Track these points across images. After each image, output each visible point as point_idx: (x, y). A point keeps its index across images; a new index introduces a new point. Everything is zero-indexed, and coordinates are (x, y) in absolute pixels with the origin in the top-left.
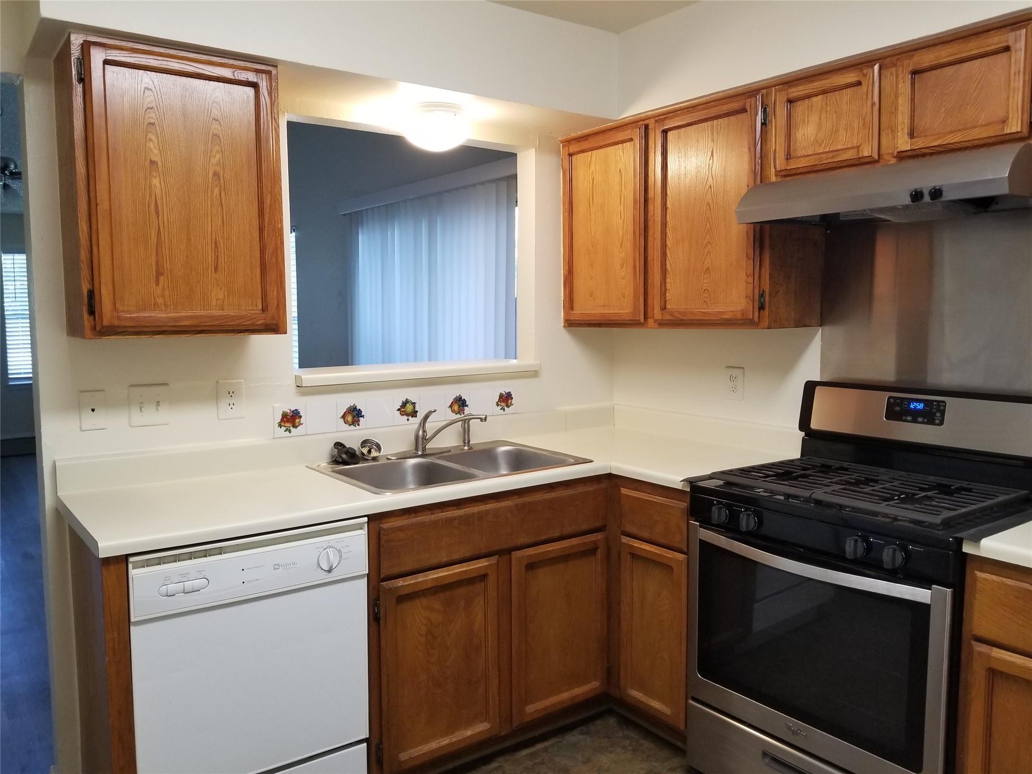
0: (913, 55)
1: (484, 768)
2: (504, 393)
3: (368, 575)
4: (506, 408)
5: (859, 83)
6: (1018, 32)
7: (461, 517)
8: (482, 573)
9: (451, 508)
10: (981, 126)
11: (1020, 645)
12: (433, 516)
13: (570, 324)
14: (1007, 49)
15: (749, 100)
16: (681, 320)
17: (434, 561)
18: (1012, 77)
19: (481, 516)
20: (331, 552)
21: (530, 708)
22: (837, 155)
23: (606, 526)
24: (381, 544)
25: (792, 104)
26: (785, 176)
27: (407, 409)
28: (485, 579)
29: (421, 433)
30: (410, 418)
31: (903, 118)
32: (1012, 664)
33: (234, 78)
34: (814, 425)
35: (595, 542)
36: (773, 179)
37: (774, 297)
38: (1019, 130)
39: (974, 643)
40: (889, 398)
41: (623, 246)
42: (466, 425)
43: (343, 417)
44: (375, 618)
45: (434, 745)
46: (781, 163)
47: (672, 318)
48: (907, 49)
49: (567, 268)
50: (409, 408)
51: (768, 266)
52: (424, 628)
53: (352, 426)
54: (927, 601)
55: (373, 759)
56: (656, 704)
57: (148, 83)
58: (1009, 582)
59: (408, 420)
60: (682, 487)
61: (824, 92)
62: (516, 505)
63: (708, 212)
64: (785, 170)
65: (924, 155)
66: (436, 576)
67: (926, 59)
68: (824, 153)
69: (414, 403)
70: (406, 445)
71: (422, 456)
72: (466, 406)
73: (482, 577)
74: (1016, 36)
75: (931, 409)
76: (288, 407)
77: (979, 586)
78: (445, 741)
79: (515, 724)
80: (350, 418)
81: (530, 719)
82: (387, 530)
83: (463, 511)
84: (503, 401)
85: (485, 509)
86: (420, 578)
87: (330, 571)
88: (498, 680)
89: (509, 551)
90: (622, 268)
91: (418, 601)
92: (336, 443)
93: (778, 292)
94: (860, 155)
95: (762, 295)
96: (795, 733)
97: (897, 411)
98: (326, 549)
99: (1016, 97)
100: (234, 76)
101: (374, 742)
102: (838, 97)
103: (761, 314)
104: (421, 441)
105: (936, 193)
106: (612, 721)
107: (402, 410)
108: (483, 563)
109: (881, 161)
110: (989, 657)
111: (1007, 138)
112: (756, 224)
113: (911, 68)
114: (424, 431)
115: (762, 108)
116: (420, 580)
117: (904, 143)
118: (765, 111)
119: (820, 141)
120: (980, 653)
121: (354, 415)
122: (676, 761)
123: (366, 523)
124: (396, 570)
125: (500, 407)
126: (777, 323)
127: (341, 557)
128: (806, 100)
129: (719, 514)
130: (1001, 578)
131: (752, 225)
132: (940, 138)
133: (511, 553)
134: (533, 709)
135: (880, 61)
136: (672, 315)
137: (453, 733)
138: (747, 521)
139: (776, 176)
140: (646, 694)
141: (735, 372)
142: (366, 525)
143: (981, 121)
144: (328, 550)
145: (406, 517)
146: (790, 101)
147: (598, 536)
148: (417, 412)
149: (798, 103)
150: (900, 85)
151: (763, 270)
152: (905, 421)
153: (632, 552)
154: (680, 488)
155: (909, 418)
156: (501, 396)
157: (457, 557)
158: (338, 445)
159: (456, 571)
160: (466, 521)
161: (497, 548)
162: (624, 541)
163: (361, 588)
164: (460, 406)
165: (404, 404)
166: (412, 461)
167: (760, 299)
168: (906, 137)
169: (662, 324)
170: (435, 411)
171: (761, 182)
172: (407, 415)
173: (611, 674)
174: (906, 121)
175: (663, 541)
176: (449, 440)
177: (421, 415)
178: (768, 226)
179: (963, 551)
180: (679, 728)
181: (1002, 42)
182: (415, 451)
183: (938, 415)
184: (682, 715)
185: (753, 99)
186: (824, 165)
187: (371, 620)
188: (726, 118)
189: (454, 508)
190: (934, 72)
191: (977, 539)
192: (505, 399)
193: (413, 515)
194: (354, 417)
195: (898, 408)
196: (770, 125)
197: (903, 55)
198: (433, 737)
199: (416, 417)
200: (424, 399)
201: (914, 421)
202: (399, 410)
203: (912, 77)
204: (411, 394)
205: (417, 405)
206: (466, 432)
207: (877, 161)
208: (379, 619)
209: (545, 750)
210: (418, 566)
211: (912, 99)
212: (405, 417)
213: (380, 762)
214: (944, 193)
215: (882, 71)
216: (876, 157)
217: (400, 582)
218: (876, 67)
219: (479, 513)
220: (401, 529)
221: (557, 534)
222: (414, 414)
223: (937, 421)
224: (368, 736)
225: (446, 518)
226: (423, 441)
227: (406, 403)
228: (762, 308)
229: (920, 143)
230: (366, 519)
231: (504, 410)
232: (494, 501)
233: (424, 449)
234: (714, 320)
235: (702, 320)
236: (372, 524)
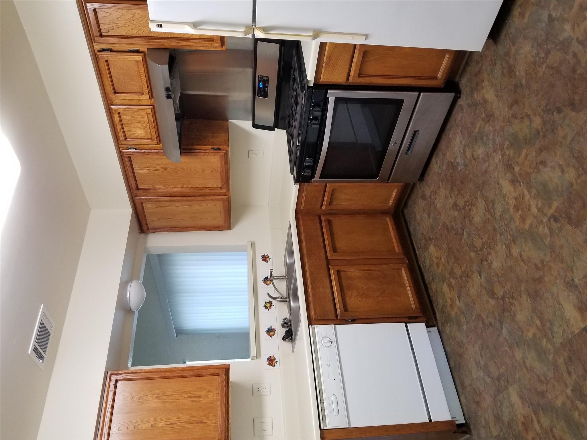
0: (107, 93)
1: (423, 270)
2: (262, 259)
3: (334, 325)
4: (269, 258)
5: (119, 113)
6: (100, 57)
7: (311, 283)
8: (336, 273)
9: (308, 288)
10: (139, 69)
11: (347, 67)
12: (311, 296)
13: (229, 228)
14: (107, 61)
15: (124, 155)
16: (226, 181)
17: (330, 295)
18: (118, 59)
19: (311, 274)
20: (323, 341)
21: (397, 250)
22: (151, 121)
23: (319, 215)
24: (322, 319)
25: (127, 138)
26: (160, 141)
27: (268, 306)
28: (339, 272)
29: (279, 299)
30: (272, 304)
31: (135, 97)
32: (355, 70)
33: (113, 391)
34: (272, 125)
35: (325, 221)
36: (161, 145)
37: (215, 144)
38: (141, 57)
39: (349, 81)
40: (258, 96)
41: (192, 205)
42: (276, 278)
43: (271, 336)
44: (353, 321)
45: (410, 293)
46: (154, 142)
47: (225, 185)
48: (104, 95)
49: (203, 230)
50: (268, 305)
51: (200, 147)
52: (359, 299)
53: (275, 332)
54: (334, 98)
55: (415, 320)
56: (394, 194)
57: (116, 429)
58: (323, 70)
59: (273, 305)
60: (298, 185)
61: (122, 126)
62: (307, 257)
63: (176, 171)
64: (157, 141)
65: (151, 89)
66: (336, 294)
67: (109, 89)
68: (150, 127)
69: (266, 303)
70: (284, 307)
71: (289, 298)
72: (268, 277)
73: (338, 272)
74: (102, 58)
75: (262, 81)
76: (266, 362)
77: (326, 80)
78: (408, 288)
79: (403, 256)
80: (272, 333)
81: (401, 250)
82: (315, 316)
83: (309, 282)
84: (266, 259)
85: (308, 272)
86: (337, 301)
87: (332, 342)
88: (383, 265)
89: (328, 261)
90: (202, 206)
91: (347, 302)
92: (283, 340)
93: (212, 142)
94: (150, 113)
95: (214, 149)
96: (396, 143)
97: (264, 93)
98: (322, 344)
99: (127, 58)
100: (112, 391)
101: (407, 320)
102: (125, 121)
103: (222, 149)
104: (282, 299)
105: (167, 89)
106: (406, 211)
107: (269, 308)
108: (332, 272)
109: (153, 104)
110: (354, 77)
111: (144, 60)
112: (182, 152)
113: (113, 94)
114: (278, 298)
115: (128, 150)
116: (338, 301)
117: (146, 97)
118: (130, 149)
119: (144, 127)
120: (353, 80)
121: (270, 331)
122: (418, 186)
123: (312, 326)
124: (333, 312)
125: (269, 261)
126: (226, 142)
127: (326, 337)
128: (126, 133)
129: (307, 173)
130: (322, 73)
131: (182, 154)
132: (144, 84)
133: (329, 260)
134: (397, 248)
135: (109, 105)
136: (224, 185)
137: (406, 285)
138: (309, 162)
139: (160, 144)
140: (391, 198)
141: (251, 154)
142: (313, 326)
143: (137, 69)
144: (323, 343)
145: (310, 308)
146: (126, 139)
147: (323, 219)
148: (270, 301)
149: (127, 136)
150: (120, 98)
151: (202, 149)
152: (268, 90)
153: (328, 205)
154: (298, 186)
155: (266, 89)
156: (263, 260)
157: (329, 284)
158: (284, 339)
159: (335, 284)
160: (313, 281)
161: (326, 266)
162: (324, 208)
163: (341, 328)
164: (268, 280)
165: (266, 307)
166: (292, 303)
167: (215, 150)
168: (143, 96)
169: (228, 189)
170: (268, 293)
171: (162, 150)
172: (271, 306)
173: (384, 213)
174: (136, 96)
175: (322, 192)
176: (282, 286)
177: (271, 300)
178: (183, 147)
179: (313, 86)
180: (403, 185)
181: (104, 63)
182: (287, 302)
183: (264, 78)
184: (397, 184)
185: (124, 154)
186: (155, 126)
187: (355, 322)
188: (133, 164)
189: (307, 286)
190: (115, 85)
191: (308, 81)
192: (265, 258)
193: (310, 305)
194: (271, 331)
195: (262, 93)
196: (137, 146)
197: (107, 98)
198: (406, 294)
199: (272, 301)
200: (263, 299)
201: (267, 87)
202: (268, 310)
203: (116, 94)
204: (261, 304)
205: (266, 301)
206: (279, 278)
207: (153, 106)
208: (354, 319)
209: (416, 242)
210: (332, 302)
211: (127, 94)
212: (272, 307)
213: (416, 318)
214: (168, 87)
215: (114, 104)
216: (152, 106)
217: (338, 310)
218: (112, 107)
219: (310, 274)
220: (315, 310)
221: (321, 238)
222: (271, 303)
223: (267, 78)
224: (404, 323)
225: (311, 290)
226: (283, 298)
227: (265, 306)
228: (219, 149)
229: (146, 91)
230: (310, 326)
231: (270, 259)
232: (305, 268)
233: (286, 298)
234: (225, 168)
235: (226, 173)
236: (313, 323)
